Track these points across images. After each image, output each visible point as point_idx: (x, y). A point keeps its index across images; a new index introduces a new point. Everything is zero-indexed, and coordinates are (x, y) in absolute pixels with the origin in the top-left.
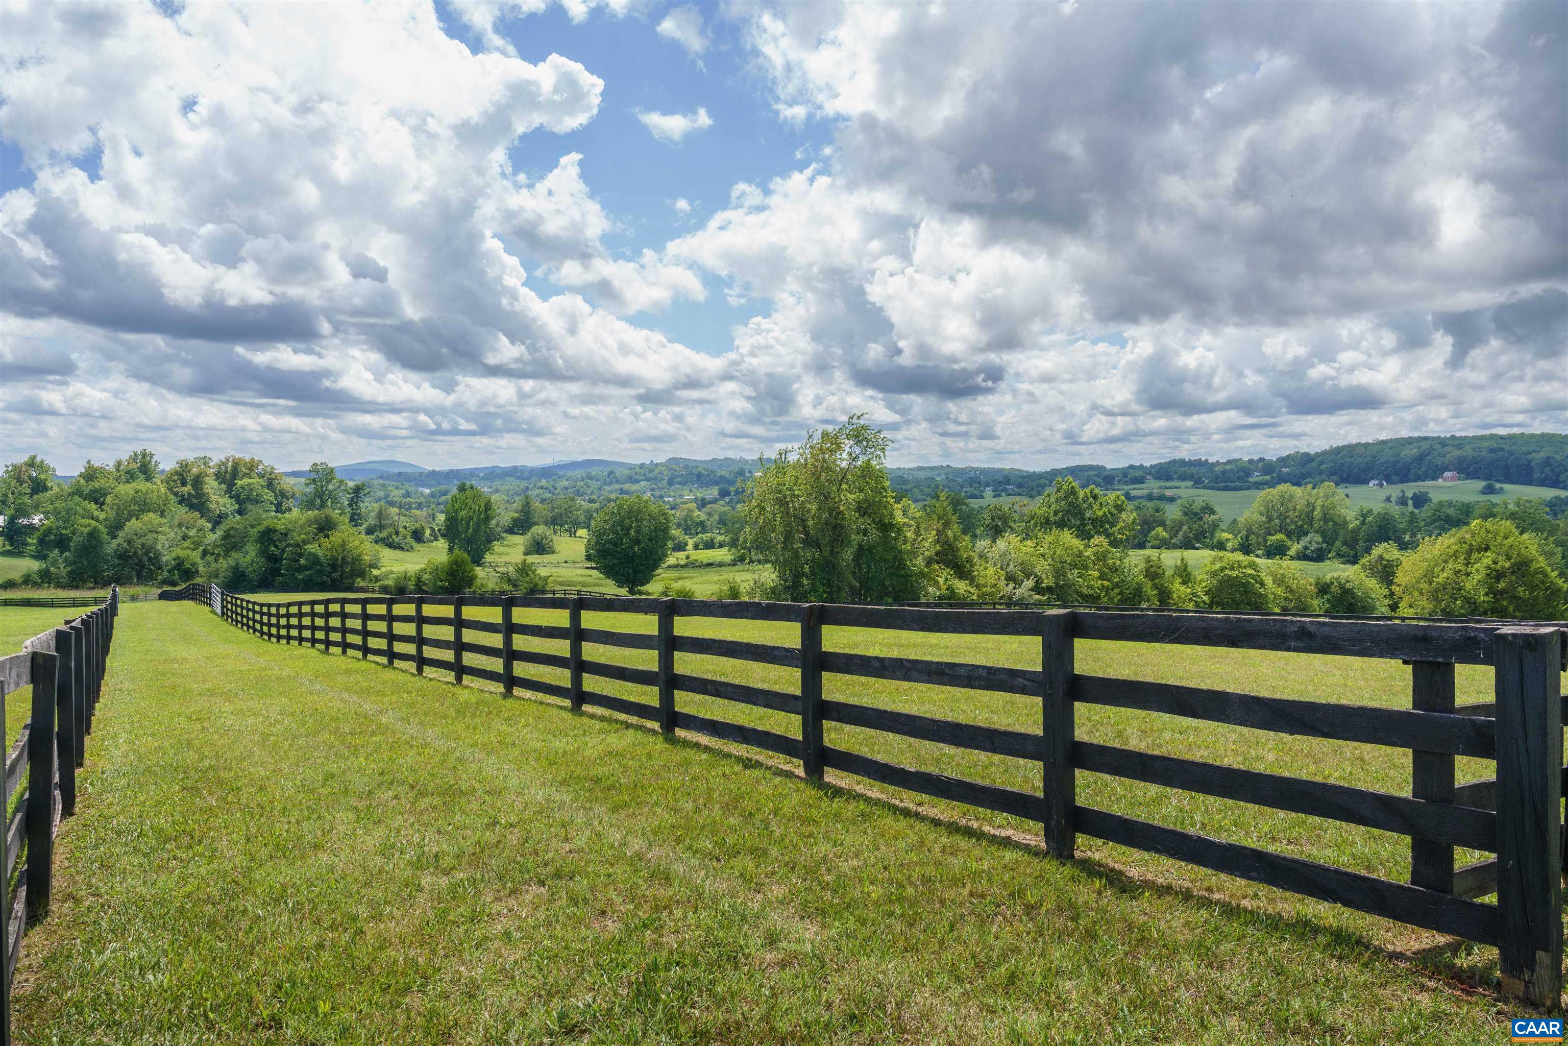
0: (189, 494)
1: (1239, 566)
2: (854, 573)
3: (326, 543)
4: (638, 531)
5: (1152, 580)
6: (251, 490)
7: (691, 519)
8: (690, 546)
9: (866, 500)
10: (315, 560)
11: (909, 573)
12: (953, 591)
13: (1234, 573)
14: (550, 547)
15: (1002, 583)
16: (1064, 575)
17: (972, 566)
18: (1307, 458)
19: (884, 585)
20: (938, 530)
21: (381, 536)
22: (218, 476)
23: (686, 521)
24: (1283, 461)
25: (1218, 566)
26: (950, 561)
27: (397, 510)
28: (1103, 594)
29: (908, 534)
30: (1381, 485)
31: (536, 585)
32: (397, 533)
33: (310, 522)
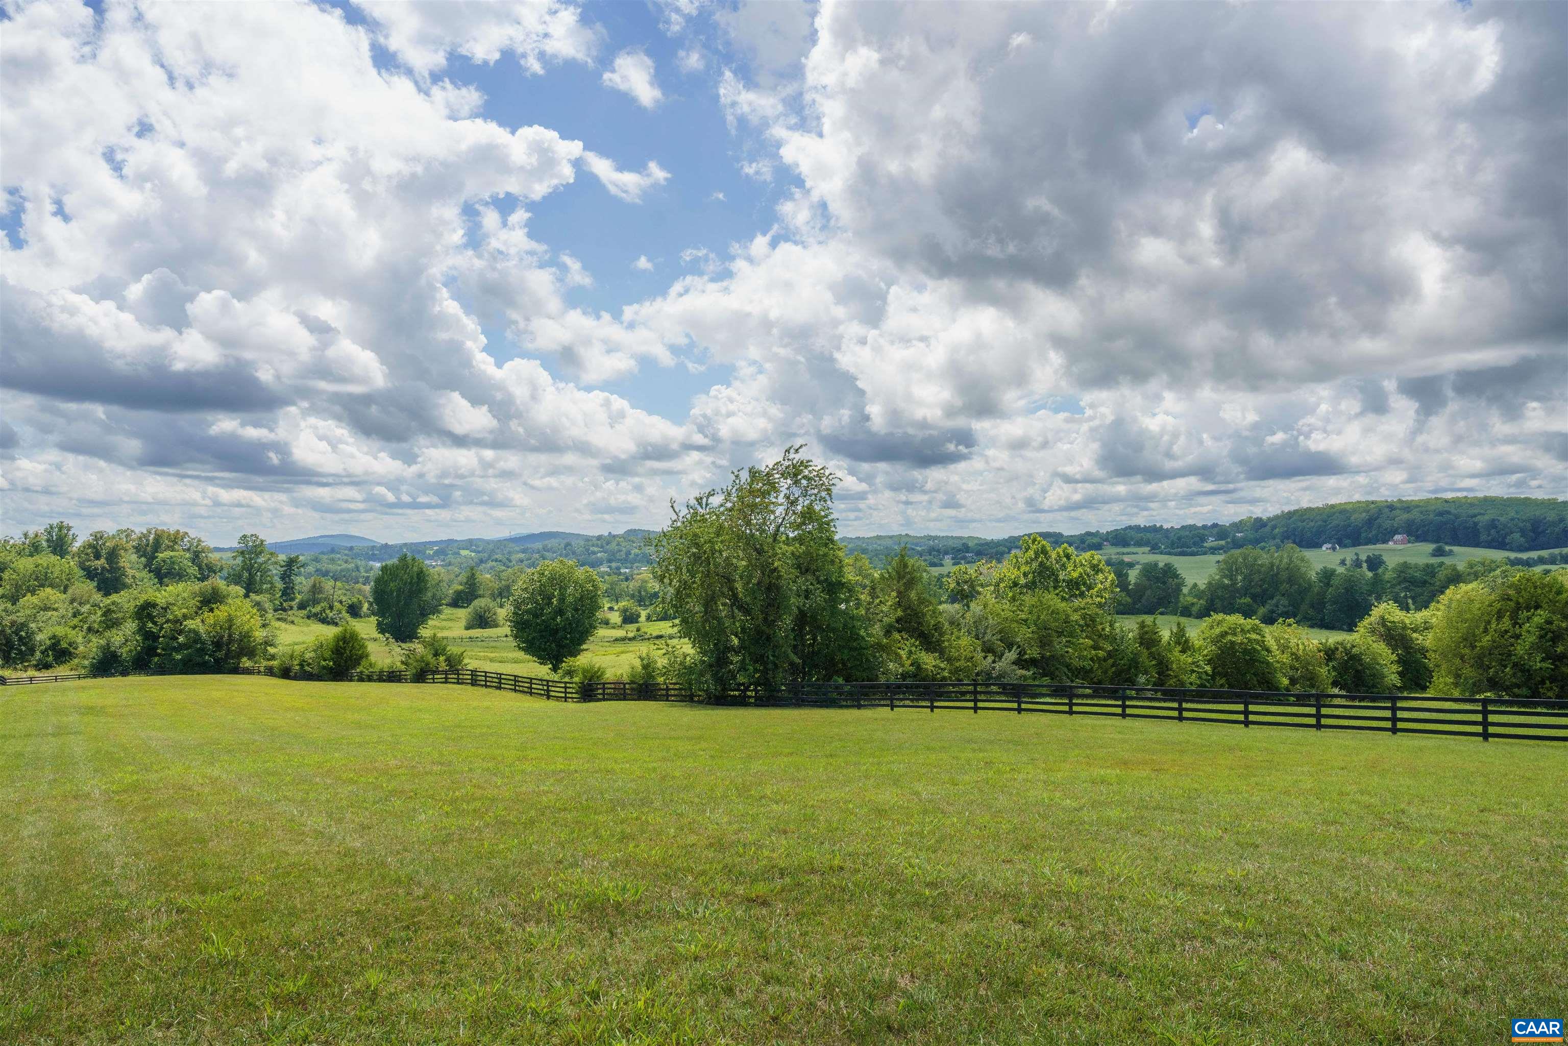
0: (103, 568)
1: (1242, 630)
2: (795, 647)
3: (210, 618)
4: (562, 600)
5: (1148, 649)
6: (173, 563)
7: (646, 591)
8: (643, 618)
9: (807, 553)
10: (196, 637)
11: (863, 644)
12: (919, 667)
13: (1239, 639)
14: (494, 621)
15: (979, 656)
16: (1050, 643)
17: (942, 634)
18: (1259, 524)
19: (833, 659)
20: (899, 593)
21: (314, 610)
22: (139, 550)
23: (640, 592)
24: (1238, 526)
25: (1218, 631)
26: (915, 630)
27: (332, 583)
28: (1097, 666)
29: (863, 597)
30: (1334, 549)
31: (428, 664)
32: (331, 608)
33: (194, 595)
